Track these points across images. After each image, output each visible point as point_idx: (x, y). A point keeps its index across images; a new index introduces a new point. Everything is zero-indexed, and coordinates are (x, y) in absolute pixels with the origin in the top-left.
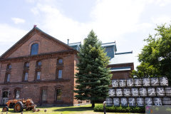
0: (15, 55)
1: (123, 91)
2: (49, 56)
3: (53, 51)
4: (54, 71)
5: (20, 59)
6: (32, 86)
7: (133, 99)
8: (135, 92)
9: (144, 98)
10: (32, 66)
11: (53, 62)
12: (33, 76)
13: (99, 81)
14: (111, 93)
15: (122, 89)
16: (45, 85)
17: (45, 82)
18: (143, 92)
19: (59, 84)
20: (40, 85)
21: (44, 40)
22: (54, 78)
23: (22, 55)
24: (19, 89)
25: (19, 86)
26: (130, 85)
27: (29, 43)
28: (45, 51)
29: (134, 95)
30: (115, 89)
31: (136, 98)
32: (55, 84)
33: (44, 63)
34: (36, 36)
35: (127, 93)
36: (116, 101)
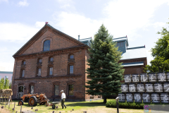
0: (28, 52)
1: (136, 86)
2: (61, 52)
3: (64, 47)
4: (65, 67)
5: (33, 55)
6: (45, 81)
7: (148, 95)
8: (149, 88)
9: (159, 94)
10: (45, 61)
11: (65, 58)
12: (46, 72)
13: (111, 76)
14: (124, 88)
15: (136, 84)
16: (57, 80)
17: (57, 77)
18: (159, 88)
19: (71, 79)
20: (53, 81)
21: (55, 37)
22: (66, 73)
23: (35, 51)
24: (33, 84)
25: (33, 81)
26: (144, 81)
27: (42, 39)
28: (57, 47)
29: (148, 91)
30: (128, 84)
31: (150, 94)
32: (67, 80)
33: (56, 59)
34: (47, 33)
35: (141, 89)
36: (129, 97)
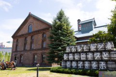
0: (20, 33)
1: (74, 55)
2: (38, 32)
3: (40, 29)
4: (40, 42)
5: (22, 35)
6: (29, 53)
7: (81, 63)
8: (83, 56)
10: (29, 39)
11: (40, 36)
12: (29, 46)
16: (35, 52)
17: (35, 50)
19: (44, 51)
20: (33, 52)
21: (35, 22)
22: (41, 47)
23: (23, 33)
24: (22, 55)
25: (22, 53)
26: (79, 50)
27: (27, 25)
28: (36, 29)
29: (82, 59)
30: (68, 54)
31: (83, 61)
32: (41, 52)
33: (35, 37)
34: (31, 20)
35: (77, 57)
